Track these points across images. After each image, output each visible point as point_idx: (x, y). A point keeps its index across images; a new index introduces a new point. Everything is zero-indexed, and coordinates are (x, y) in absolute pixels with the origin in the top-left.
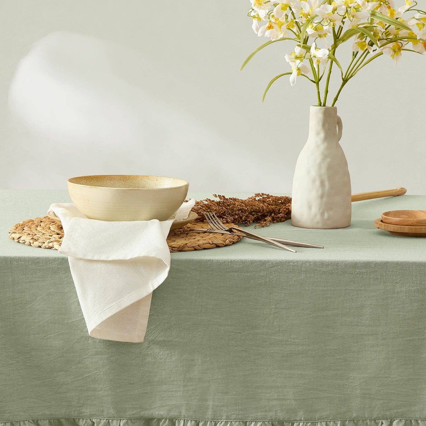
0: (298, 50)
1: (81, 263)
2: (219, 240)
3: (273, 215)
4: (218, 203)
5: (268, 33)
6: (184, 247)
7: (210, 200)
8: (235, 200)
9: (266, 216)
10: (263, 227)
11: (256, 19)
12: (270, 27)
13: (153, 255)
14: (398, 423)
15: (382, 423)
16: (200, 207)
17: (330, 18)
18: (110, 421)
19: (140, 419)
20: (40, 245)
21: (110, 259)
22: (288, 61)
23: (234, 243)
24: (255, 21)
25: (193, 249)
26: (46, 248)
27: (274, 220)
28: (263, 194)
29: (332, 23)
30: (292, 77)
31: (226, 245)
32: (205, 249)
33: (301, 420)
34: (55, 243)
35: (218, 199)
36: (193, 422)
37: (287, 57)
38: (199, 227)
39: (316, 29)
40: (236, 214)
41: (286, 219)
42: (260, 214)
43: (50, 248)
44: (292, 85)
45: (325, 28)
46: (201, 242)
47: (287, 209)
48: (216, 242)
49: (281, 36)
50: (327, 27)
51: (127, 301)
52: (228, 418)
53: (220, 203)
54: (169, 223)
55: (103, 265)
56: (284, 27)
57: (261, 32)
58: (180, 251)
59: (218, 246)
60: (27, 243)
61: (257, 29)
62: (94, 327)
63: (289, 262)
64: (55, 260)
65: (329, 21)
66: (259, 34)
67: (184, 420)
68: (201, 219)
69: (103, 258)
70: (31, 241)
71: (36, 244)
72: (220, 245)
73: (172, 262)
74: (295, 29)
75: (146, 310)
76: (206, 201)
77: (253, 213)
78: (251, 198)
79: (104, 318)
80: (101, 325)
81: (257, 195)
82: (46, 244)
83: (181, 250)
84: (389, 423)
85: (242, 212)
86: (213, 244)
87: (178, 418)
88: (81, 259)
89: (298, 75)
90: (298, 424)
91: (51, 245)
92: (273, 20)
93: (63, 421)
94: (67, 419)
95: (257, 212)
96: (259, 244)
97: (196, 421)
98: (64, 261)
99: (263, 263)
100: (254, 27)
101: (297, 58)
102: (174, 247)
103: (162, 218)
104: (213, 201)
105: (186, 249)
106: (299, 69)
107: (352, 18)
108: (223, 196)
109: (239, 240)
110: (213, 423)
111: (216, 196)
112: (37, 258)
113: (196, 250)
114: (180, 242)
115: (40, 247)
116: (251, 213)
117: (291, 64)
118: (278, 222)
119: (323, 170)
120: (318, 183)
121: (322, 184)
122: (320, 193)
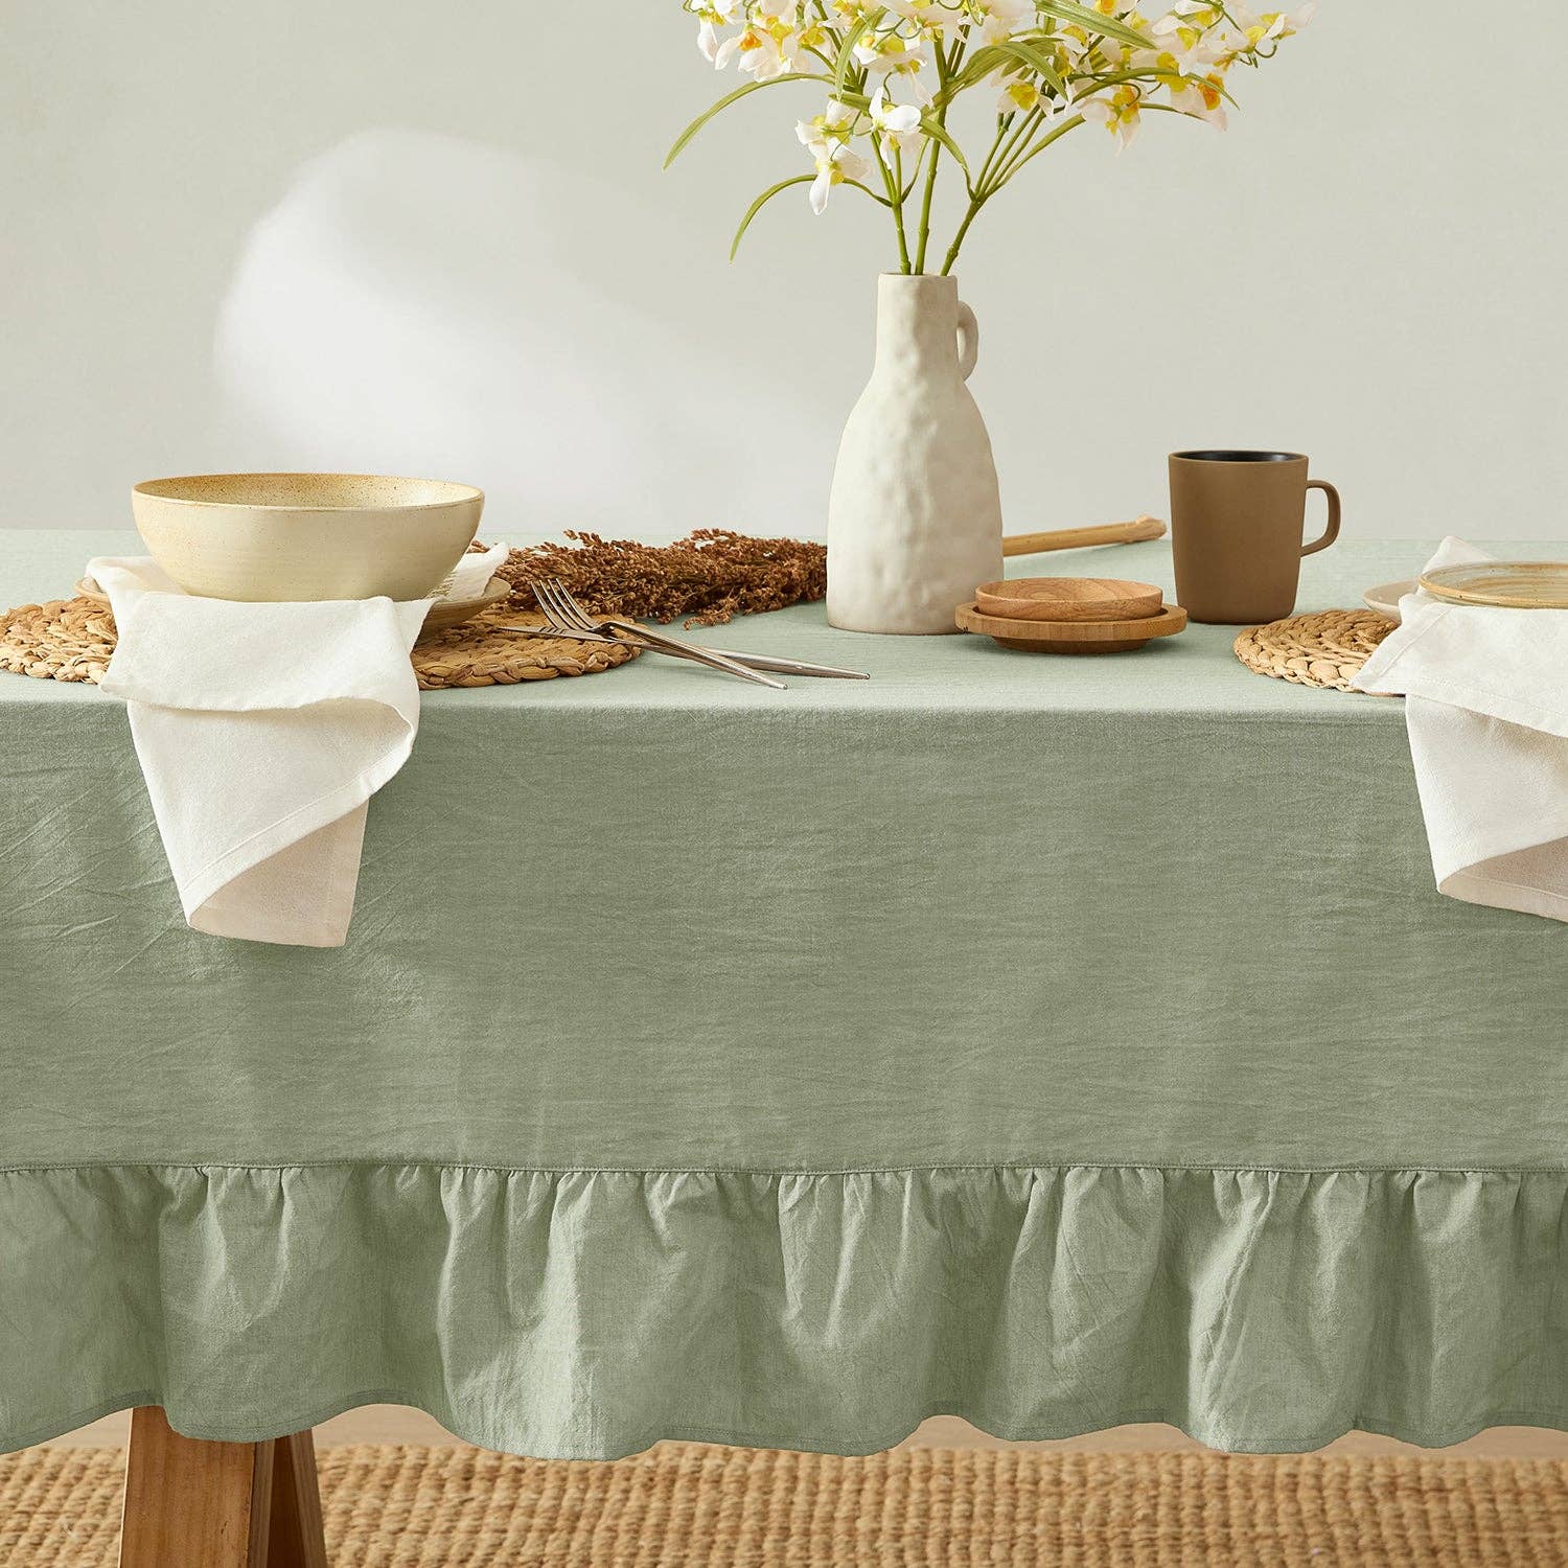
0: (834, 111)
1: (166, 719)
2: (567, 657)
3: (743, 591)
4: (579, 557)
5: (747, 60)
6: (461, 674)
7: (553, 547)
8: (629, 546)
9: (723, 595)
10: (711, 624)
11: (709, 19)
12: (751, 43)
13: (366, 694)
14: (1079, 1178)
15: (1034, 1178)
16: (523, 566)
17: (923, 16)
18: (252, 1171)
19: (338, 1164)
20: (51, 670)
21: (246, 707)
22: (804, 142)
23: (611, 666)
24: (706, 26)
25: (491, 680)
26: (67, 680)
27: (746, 608)
28: (716, 532)
29: (928, 31)
30: (816, 189)
31: (587, 672)
32: (524, 681)
33: (801, 1169)
34: (93, 665)
35: (578, 545)
36: (491, 1174)
37: (801, 131)
38: (519, 624)
39: (883, 49)
40: (631, 589)
41: (784, 606)
42: (704, 589)
43: (80, 679)
44: (816, 210)
45: (909, 45)
46: (512, 662)
47: (784, 575)
48: (557, 661)
49: (785, 68)
50: (915, 44)
51: (295, 827)
52: (589, 1162)
53: (583, 556)
54: (420, 609)
55: (225, 724)
56: (793, 41)
57: (725, 58)
58: (453, 686)
59: (563, 674)
60: (15, 667)
61: (713, 49)
62: (198, 903)
63: (760, 714)
64: (91, 710)
65: (919, 26)
66: (720, 63)
67: (466, 1169)
68: (527, 604)
69: (227, 703)
70: (26, 661)
71: (41, 667)
72: (570, 670)
73: (425, 716)
74: (826, 49)
75: (350, 852)
76: (544, 548)
77: (685, 586)
78: (682, 544)
79: (229, 875)
80: (220, 895)
81: (700, 535)
82: (67, 668)
83: (454, 682)
84: (1053, 1179)
85: (649, 581)
86: (547, 667)
87: (447, 1163)
88: (163, 708)
89: (834, 181)
90: (790, 1178)
91: (81, 670)
92: (758, 21)
93: (118, 1171)
94: (130, 1168)
95: (694, 582)
96: (686, 668)
97: (499, 1172)
98: (113, 717)
99: (685, 718)
100: (703, 42)
101: (830, 132)
102: (434, 675)
103: (401, 593)
104: (564, 550)
105: (469, 680)
106: (835, 165)
107: (981, 15)
108: (594, 537)
109: (629, 659)
110: (548, 1177)
111: (572, 535)
112: (40, 706)
113: (497, 683)
114: (452, 662)
115: (52, 677)
116: (676, 586)
117: (813, 149)
118: (757, 611)
119: (917, 463)
120: (900, 499)
121: (913, 502)
122: (906, 529)
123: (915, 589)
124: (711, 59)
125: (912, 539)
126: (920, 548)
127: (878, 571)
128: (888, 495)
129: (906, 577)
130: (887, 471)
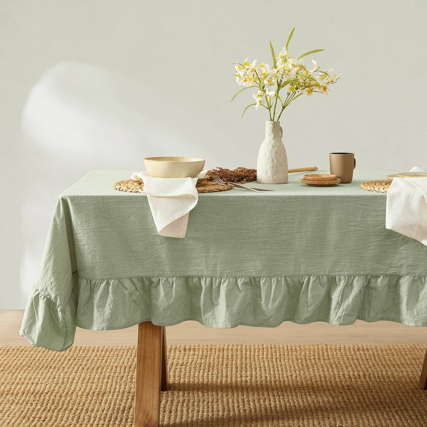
0: (259, 92)
1: (154, 198)
2: (221, 188)
3: (247, 178)
4: (219, 172)
5: (244, 84)
6: (204, 190)
7: (215, 170)
8: (228, 170)
9: (244, 179)
10: (242, 183)
11: (238, 76)
12: (245, 81)
13: (189, 193)
14: (313, 277)
15: (305, 278)
16: (209, 173)
17: (276, 76)
18: (168, 278)
19: (183, 277)
20: (131, 191)
21: (168, 196)
22: (254, 97)
23: (228, 190)
24: (238, 78)
25: (209, 192)
26: (134, 192)
27: (247, 181)
28: (241, 168)
29: (277, 78)
30: (257, 106)
31: (225, 190)
32: (214, 192)
33: (264, 277)
34: (139, 189)
35: (219, 170)
36: (210, 278)
37: (254, 96)
38: (210, 183)
39: (269, 81)
40: (228, 177)
41: (254, 181)
42: (240, 178)
43: (137, 192)
44: (257, 110)
45: (273, 80)
46: (212, 188)
47: (254, 175)
48: (220, 188)
49: (251, 85)
50: (274, 81)
51: (177, 216)
52: (227, 275)
53: (220, 171)
54: (196, 179)
55: (164, 199)
56: (252, 80)
57: (241, 83)
58: (202, 193)
59: (221, 191)
60: (124, 190)
61: (239, 82)
62: (160, 230)
63: (257, 196)
64: (141, 197)
65: (275, 77)
66: (240, 84)
67: (205, 277)
68: (211, 179)
69: (164, 195)
70: (127, 189)
71: (130, 190)
72: (222, 190)
73: (199, 197)
74: (258, 81)
75: (186, 221)
76: (213, 170)
77: (237, 177)
78: (236, 170)
79: (166, 225)
80: (163, 229)
81: (239, 168)
82: (134, 190)
83: (202, 192)
84: (308, 278)
85: (231, 176)
86: (218, 189)
87: (202, 277)
88: (154, 196)
89: (260, 104)
90: (262, 278)
91: (137, 190)
92: (247, 77)
93: (144, 278)
94: (146, 278)
95: (239, 176)
96: (240, 190)
97: (211, 278)
98: (145, 197)
99: (245, 197)
100: (237, 81)
101: (259, 96)
102: (199, 191)
103: (193, 177)
104: (216, 170)
105: (205, 192)
106: (260, 102)
107: (287, 75)
108: (221, 168)
109: (231, 188)
110: (220, 279)
111: (218, 168)
112: (132, 196)
113: (210, 192)
114: (202, 188)
115: (131, 192)
116: (236, 177)
117: (256, 99)
118: (250, 182)
119: (273, 153)
120: (270, 160)
121: (273, 160)
122: (271, 166)
123: (273, 176)
124: (238, 83)
125: (273, 167)
126: (274, 169)
127: (267, 173)
128: (268, 159)
129: (271, 174)
130: (268, 155)
